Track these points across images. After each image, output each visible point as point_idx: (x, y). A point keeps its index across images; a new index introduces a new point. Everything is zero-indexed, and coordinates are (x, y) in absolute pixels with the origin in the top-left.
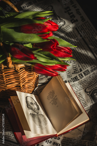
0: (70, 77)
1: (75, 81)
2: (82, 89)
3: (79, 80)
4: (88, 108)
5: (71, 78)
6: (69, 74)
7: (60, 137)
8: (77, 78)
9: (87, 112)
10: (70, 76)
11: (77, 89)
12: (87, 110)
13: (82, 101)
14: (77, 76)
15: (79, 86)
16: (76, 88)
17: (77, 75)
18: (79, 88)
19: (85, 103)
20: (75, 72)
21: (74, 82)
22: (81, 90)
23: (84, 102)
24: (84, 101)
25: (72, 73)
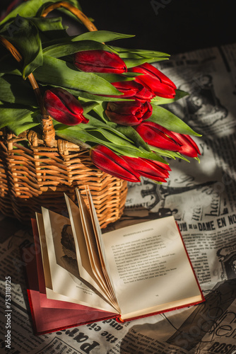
0: (198, 220)
1: (205, 229)
2: (213, 247)
3: (214, 229)
4: (210, 287)
5: (199, 222)
6: (197, 215)
7: (123, 326)
8: (212, 225)
9: (205, 294)
10: (200, 219)
11: (202, 244)
12: (205, 290)
13: (204, 270)
14: (212, 222)
15: (210, 241)
16: (201, 242)
17: (215, 219)
18: (207, 243)
19: (206, 276)
20: (213, 213)
21: (201, 230)
22: (209, 250)
23: (206, 274)
24: (206, 272)
25: (206, 215)
